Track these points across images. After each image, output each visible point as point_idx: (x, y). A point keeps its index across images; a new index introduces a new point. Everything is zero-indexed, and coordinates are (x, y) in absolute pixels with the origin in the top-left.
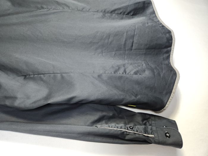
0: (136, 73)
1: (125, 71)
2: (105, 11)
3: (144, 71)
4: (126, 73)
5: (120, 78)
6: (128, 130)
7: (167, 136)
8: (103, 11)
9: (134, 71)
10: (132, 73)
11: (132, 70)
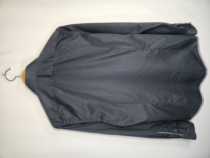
0: (178, 101)
1: (172, 100)
2: (160, 49)
3: (183, 99)
4: (172, 101)
5: (169, 105)
6: (170, 132)
7: (189, 135)
8: (159, 48)
9: (177, 100)
10: (176, 101)
11: (176, 99)
